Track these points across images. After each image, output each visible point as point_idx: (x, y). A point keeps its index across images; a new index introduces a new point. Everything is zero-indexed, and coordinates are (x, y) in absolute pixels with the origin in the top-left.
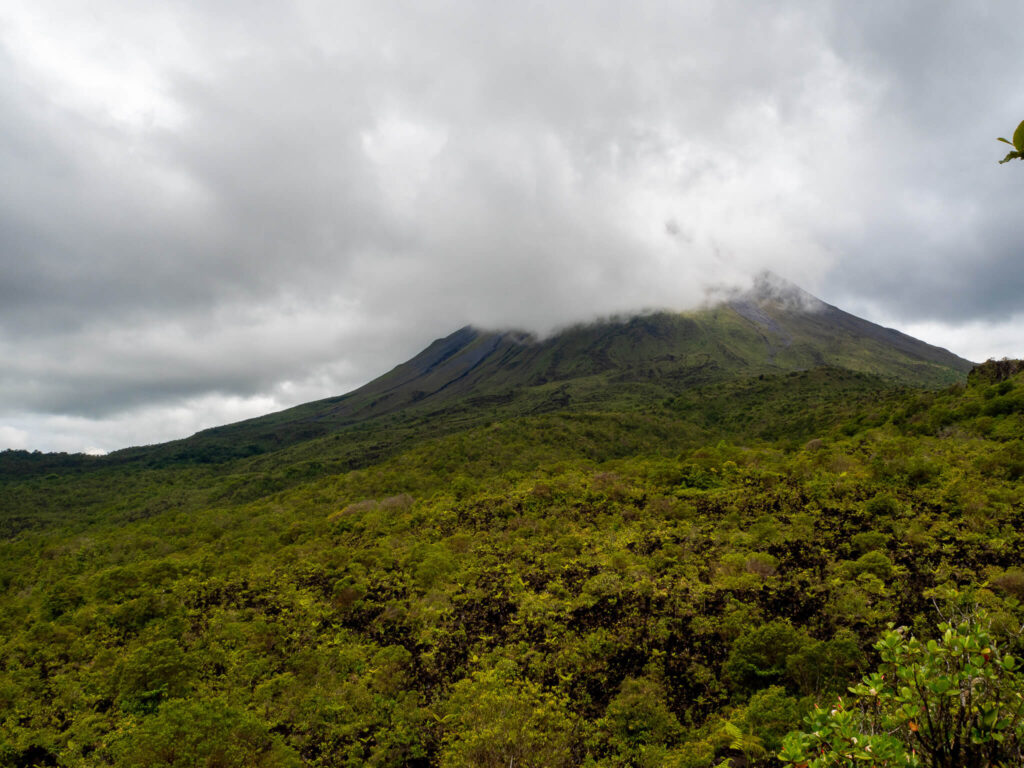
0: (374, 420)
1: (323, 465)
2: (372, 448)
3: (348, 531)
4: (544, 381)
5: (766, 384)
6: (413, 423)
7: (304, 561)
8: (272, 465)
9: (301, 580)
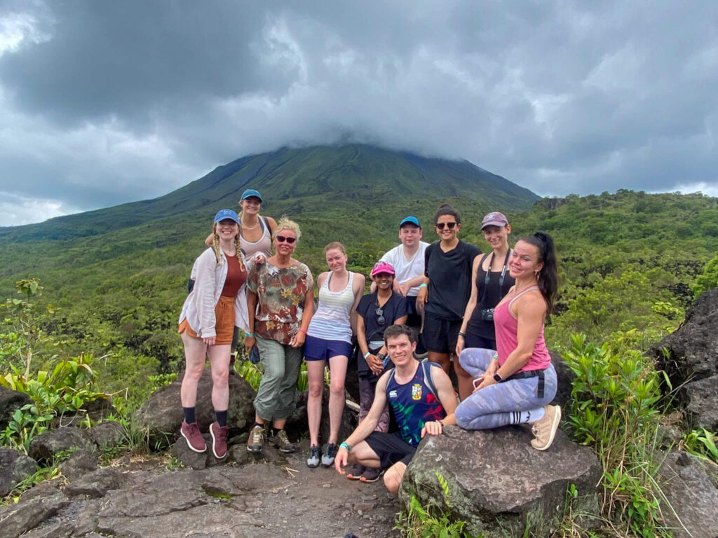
0: (176, 216)
1: (138, 244)
2: (173, 234)
3: (143, 286)
4: (287, 197)
5: (420, 206)
6: (201, 219)
7: (108, 305)
8: (103, 243)
9: (105, 317)
